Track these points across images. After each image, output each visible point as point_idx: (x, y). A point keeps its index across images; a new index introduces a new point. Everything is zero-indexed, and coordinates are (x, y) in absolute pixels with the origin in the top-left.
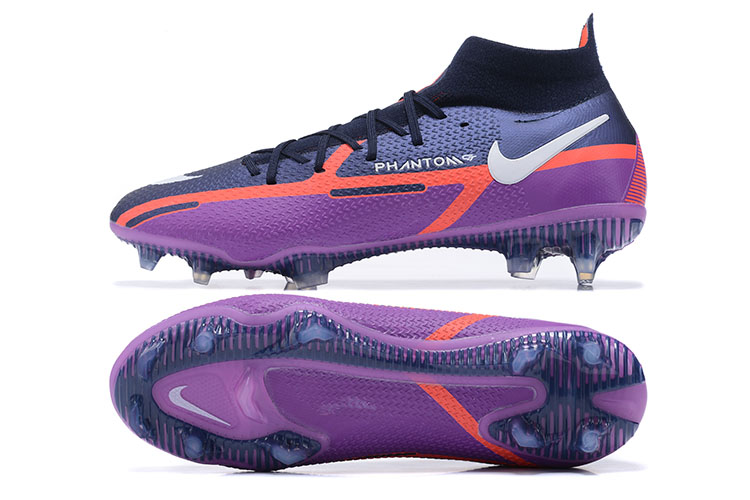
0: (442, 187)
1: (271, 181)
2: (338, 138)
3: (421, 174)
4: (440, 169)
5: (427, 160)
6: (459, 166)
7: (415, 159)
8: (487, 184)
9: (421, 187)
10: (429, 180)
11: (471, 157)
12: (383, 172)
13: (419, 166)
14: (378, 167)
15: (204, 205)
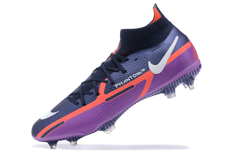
0: (139, 84)
1: (84, 104)
2: (98, 81)
3: (131, 82)
4: (136, 78)
5: (131, 76)
6: (141, 74)
7: (127, 78)
8: (153, 76)
9: (132, 86)
10: (134, 83)
11: (144, 70)
12: (119, 86)
13: (129, 80)
14: (116, 85)
15: (66, 122)
